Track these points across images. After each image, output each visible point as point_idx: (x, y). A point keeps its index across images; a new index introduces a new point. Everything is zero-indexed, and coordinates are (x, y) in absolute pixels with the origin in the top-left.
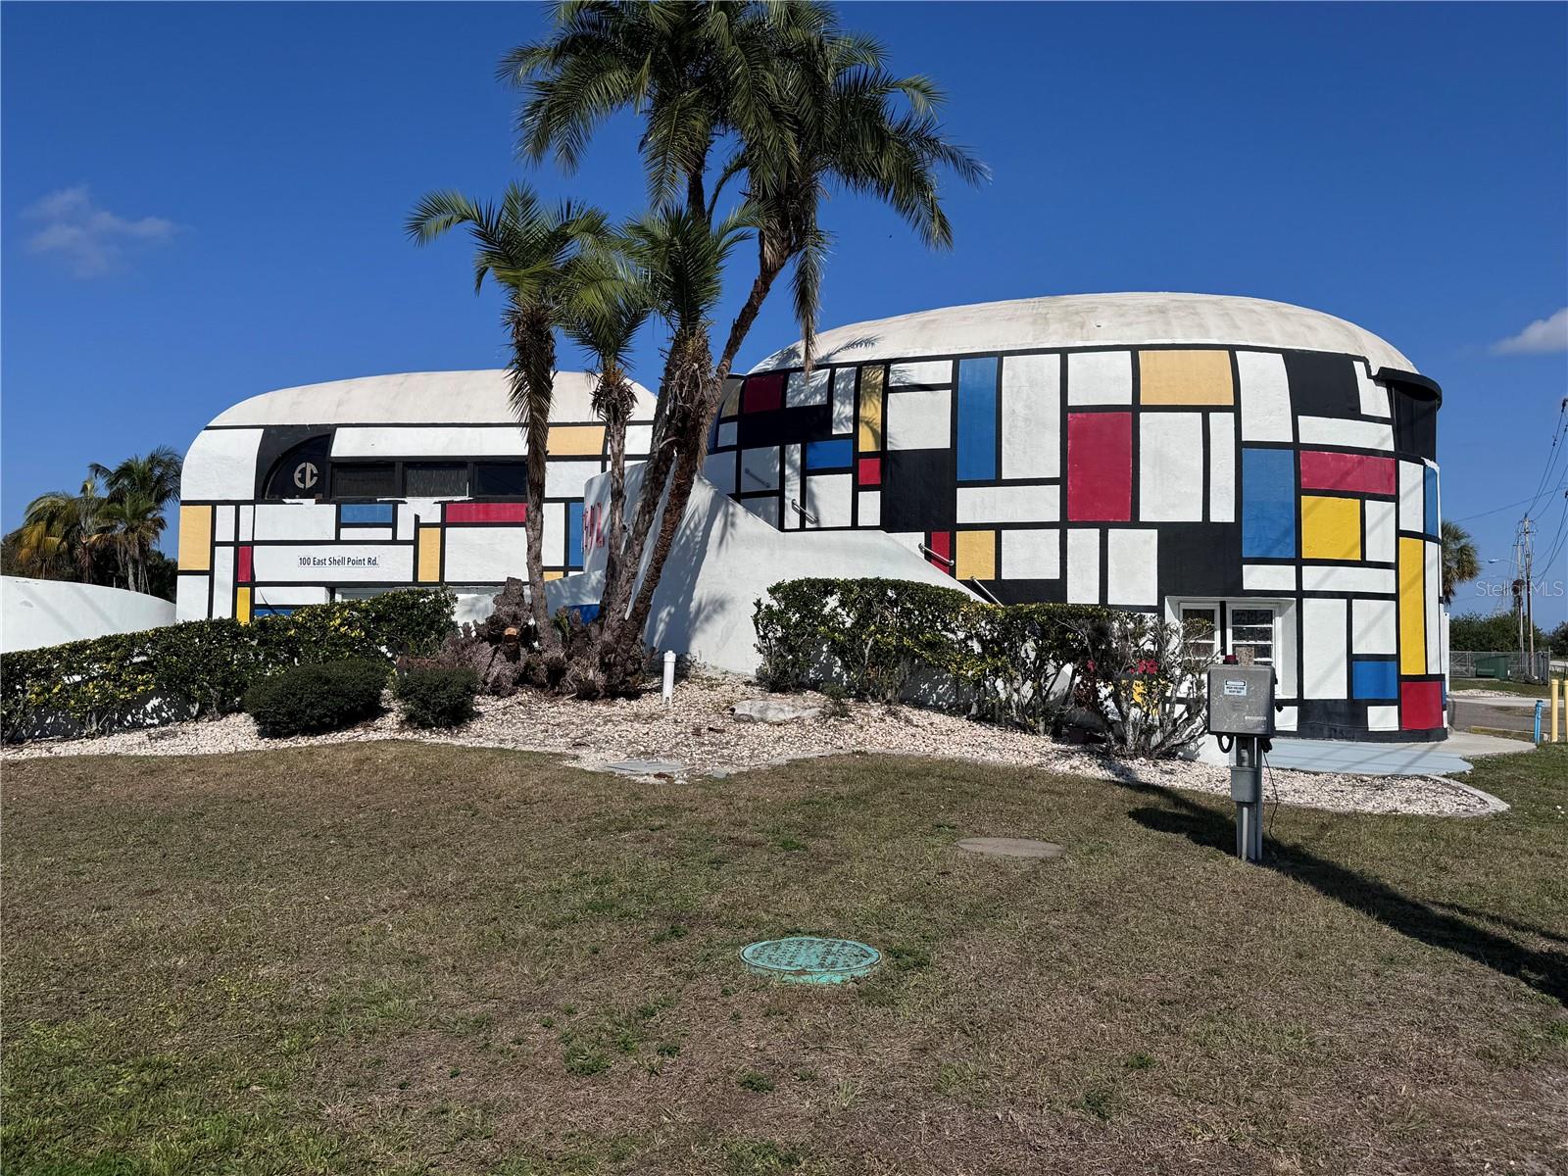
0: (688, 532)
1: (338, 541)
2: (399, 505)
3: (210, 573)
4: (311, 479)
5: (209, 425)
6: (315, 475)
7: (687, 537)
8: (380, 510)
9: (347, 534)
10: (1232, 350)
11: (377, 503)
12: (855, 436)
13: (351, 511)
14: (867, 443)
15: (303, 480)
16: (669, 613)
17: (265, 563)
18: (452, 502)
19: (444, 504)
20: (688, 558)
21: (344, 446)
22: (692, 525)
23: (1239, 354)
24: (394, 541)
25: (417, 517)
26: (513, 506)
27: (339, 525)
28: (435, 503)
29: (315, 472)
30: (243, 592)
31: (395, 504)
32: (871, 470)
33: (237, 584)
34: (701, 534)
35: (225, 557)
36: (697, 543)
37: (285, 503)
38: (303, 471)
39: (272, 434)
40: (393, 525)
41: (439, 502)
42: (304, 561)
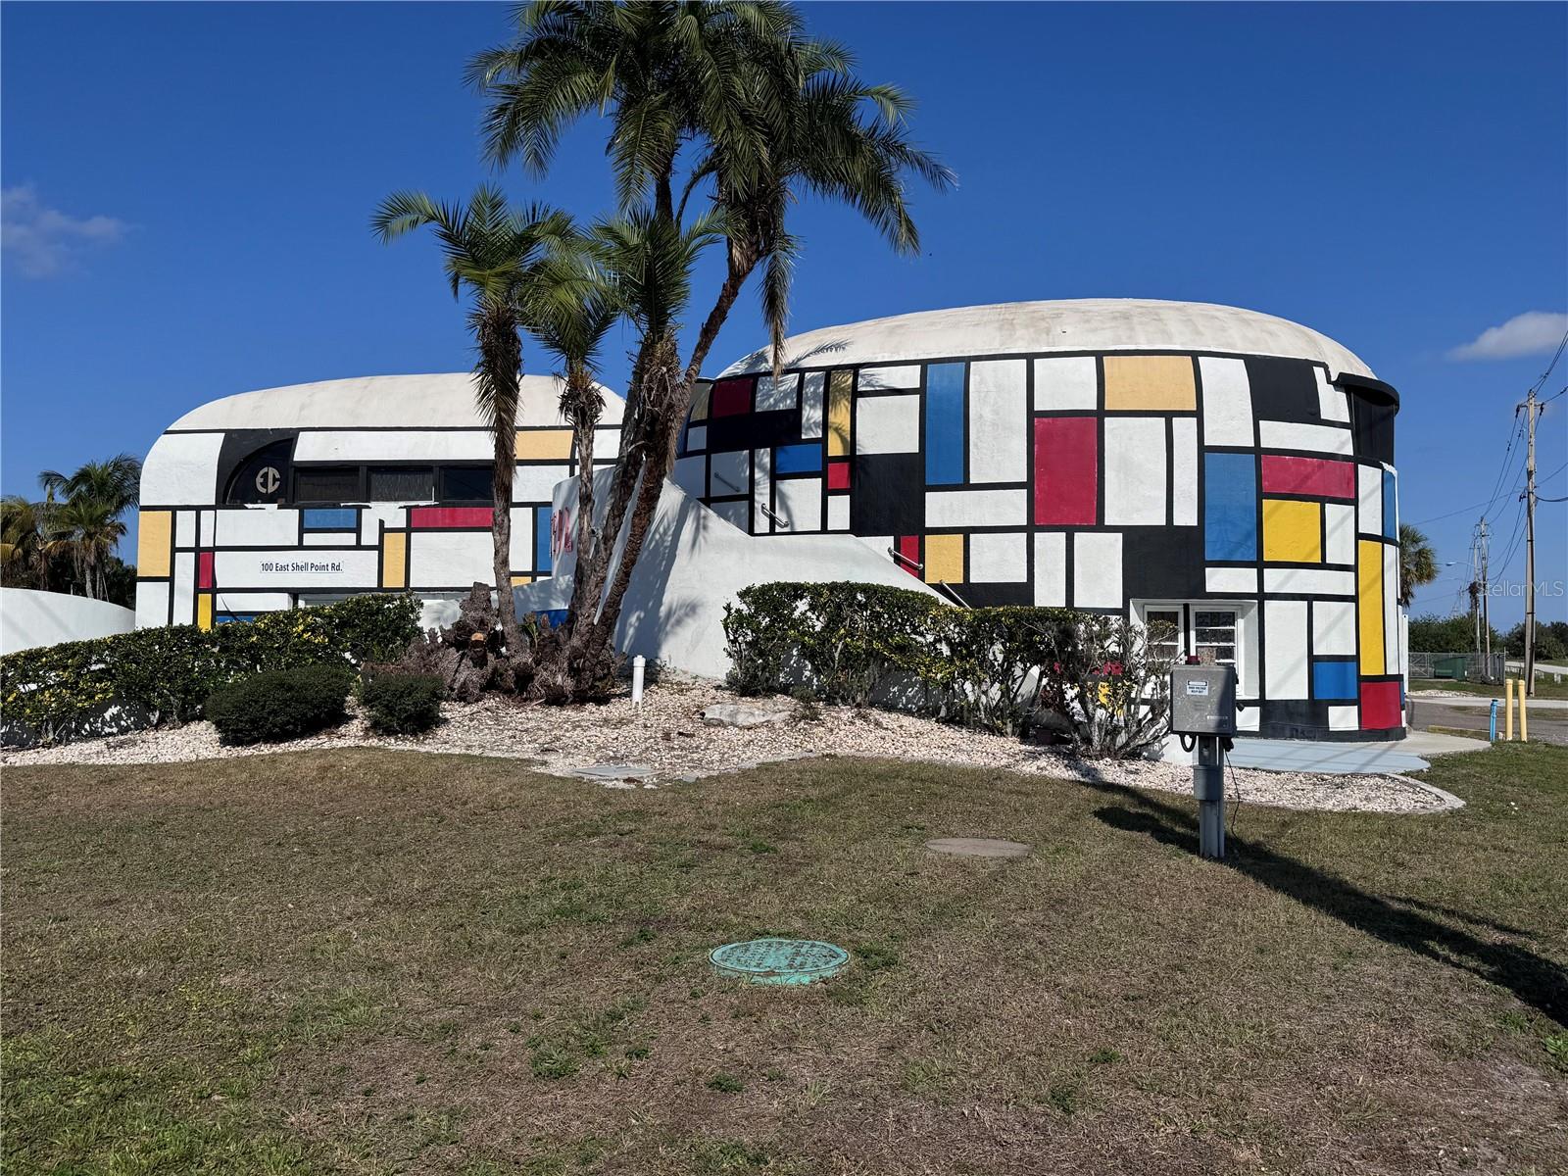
0: (657, 537)
1: (301, 547)
2: (363, 510)
3: (171, 579)
4: (273, 485)
5: (169, 429)
6: (278, 480)
7: (657, 541)
8: (343, 515)
9: (310, 539)
10: (1195, 355)
11: (340, 507)
12: (824, 441)
13: (314, 516)
14: (835, 448)
15: (265, 485)
16: (638, 618)
17: (228, 570)
18: (417, 506)
19: (409, 509)
20: (658, 561)
21: (307, 450)
22: (661, 530)
23: (1201, 359)
24: (358, 547)
25: (382, 522)
26: (480, 511)
27: (302, 531)
28: (401, 507)
29: (278, 476)
30: (205, 599)
31: (359, 509)
32: (840, 475)
33: (198, 591)
34: (670, 539)
35: (186, 563)
36: (666, 548)
37: (247, 508)
38: (266, 476)
39: (233, 438)
40: (358, 530)
41: (405, 507)
42: (267, 567)
